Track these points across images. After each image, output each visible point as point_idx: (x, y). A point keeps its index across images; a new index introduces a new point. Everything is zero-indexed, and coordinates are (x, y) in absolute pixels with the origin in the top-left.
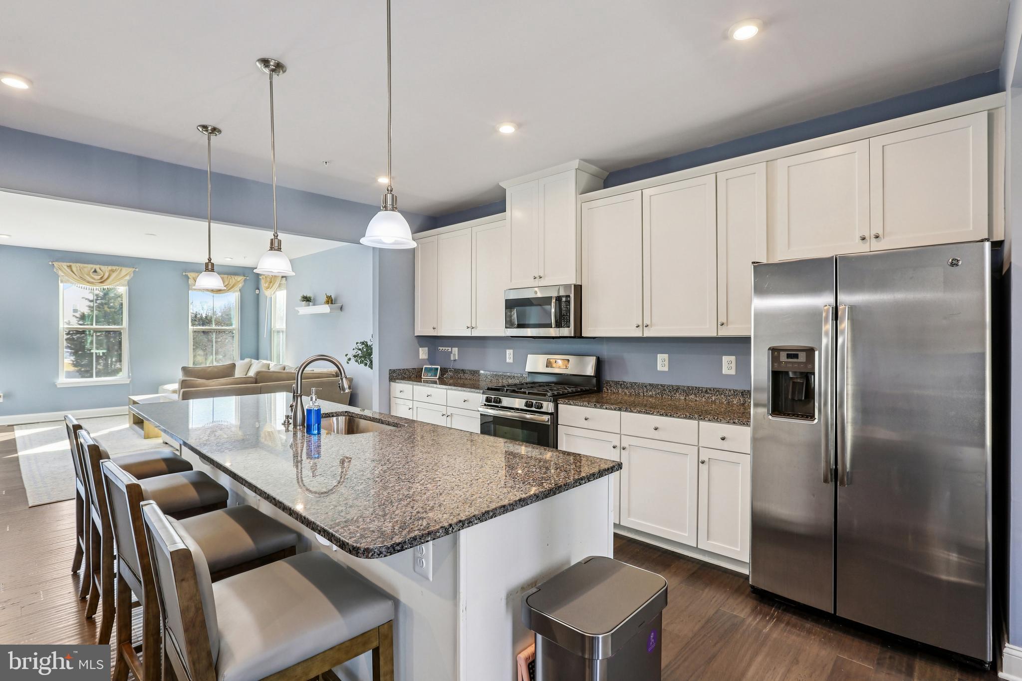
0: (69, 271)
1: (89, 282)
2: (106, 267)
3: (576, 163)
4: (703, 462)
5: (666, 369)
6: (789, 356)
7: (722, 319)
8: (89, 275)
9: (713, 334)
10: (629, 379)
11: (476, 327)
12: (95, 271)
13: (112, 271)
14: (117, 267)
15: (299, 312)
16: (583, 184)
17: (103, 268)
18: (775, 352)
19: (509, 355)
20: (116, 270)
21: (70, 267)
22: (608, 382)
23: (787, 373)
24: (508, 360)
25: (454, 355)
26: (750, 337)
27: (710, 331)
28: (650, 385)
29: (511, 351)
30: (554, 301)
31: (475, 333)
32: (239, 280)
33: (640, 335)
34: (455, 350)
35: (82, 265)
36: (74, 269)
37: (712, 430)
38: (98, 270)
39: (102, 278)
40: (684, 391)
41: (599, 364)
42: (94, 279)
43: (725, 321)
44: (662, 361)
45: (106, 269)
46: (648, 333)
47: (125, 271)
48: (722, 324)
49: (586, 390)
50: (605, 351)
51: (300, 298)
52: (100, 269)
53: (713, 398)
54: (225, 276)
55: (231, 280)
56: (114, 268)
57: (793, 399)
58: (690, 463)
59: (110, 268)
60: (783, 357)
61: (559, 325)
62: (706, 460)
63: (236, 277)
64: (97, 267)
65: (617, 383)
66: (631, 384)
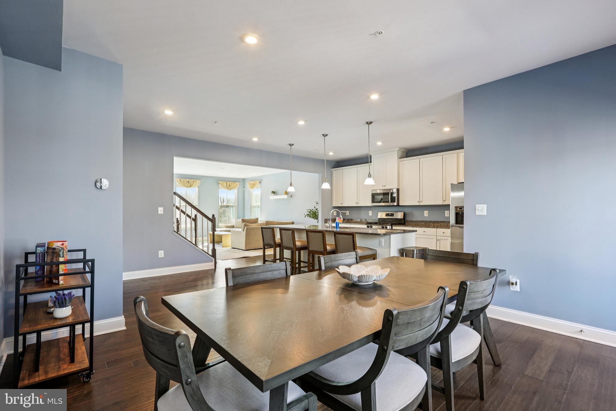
0: (180, 181)
1: (186, 186)
3: (398, 149)
4: (438, 240)
5: (427, 216)
6: (460, 209)
7: (444, 199)
8: (186, 183)
9: (442, 204)
10: (415, 219)
11: (359, 203)
12: (188, 182)
13: (194, 182)
15: (270, 198)
16: (400, 155)
17: (191, 180)
18: (456, 207)
19: (370, 213)
22: (407, 221)
23: (459, 213)
24: (370, 215)
25: (347, 213)
26: (450, 205)
27: (440, 203)
28: (422, 221)
29: (371, 211)
30: (390, 194)
31: (359, 205)
32: (237, 184)
33: (419, 205)
34: (348, 212)
36: (182, 181)
37: (440, 231)
38: (189, 181)
39: (190, 184)
40: (433, 222)
41: (405, 214)
42: (188, 185)
43: (445, 200)
44: (426, 213)
45: (192, 181)
46: (421, 204)
47: (198, 181)
48: (444, 201)
49: (400, 223)
50: (407, 210)
51: (271, 192)
53: (442, 224)
56: (194, 180)
57: (461, 220)
58: (435, 240)
59: (193, 180)
60: (458, 209)
61: (392, 202)
62: (439, 239)
65: (411, 221)
66: (416, 221)
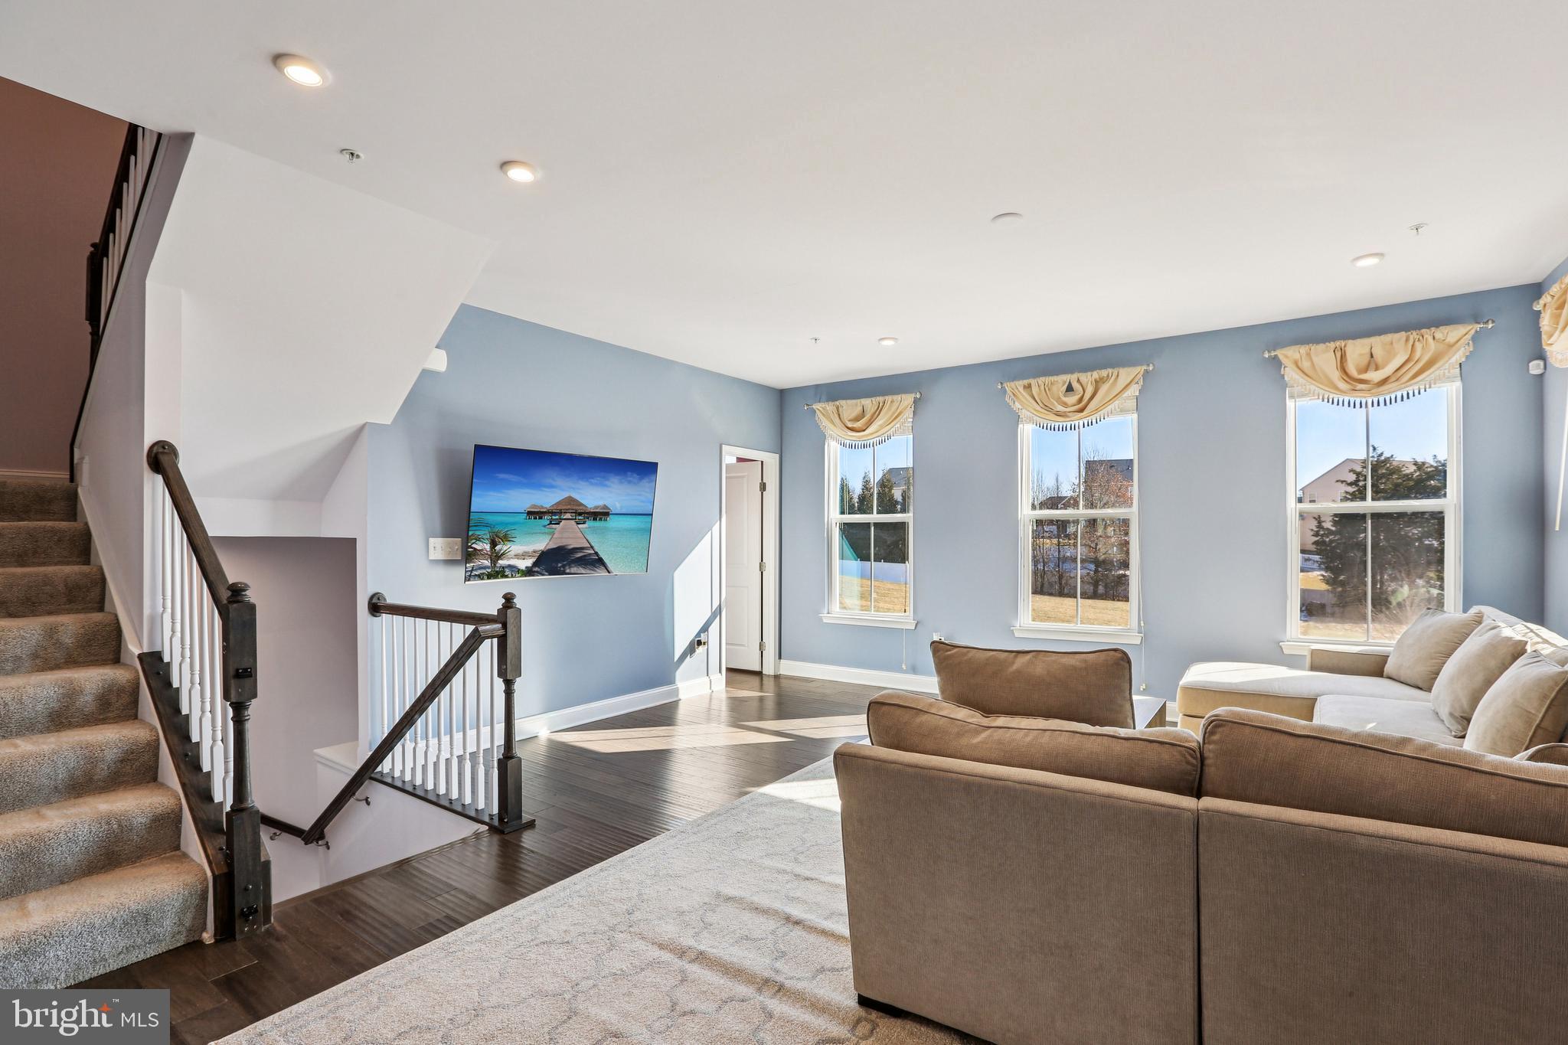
1: (1058, 414)
2: (1089, 374)
8: (1058, 398)
12: (1070, 389)
13: (1098, 384)
14: (1110, 370)
17: (1082, 377)
20: (1108, 376)
21: (1028, 387)
32: (1451, 339)
35: (1048, 379)
36: (1036, 391)
38: (1075, 385)
39: (1080, 400)
42: (1068, 406)
45: (1088, 378)
47: (1126, 374)
52: (1078, 381)
54: (1397, 336)
55: (1419, 346)
56: (1104, 373)
59: (1096, 375)
63: (1440, 333)
64: (1073, 378)
